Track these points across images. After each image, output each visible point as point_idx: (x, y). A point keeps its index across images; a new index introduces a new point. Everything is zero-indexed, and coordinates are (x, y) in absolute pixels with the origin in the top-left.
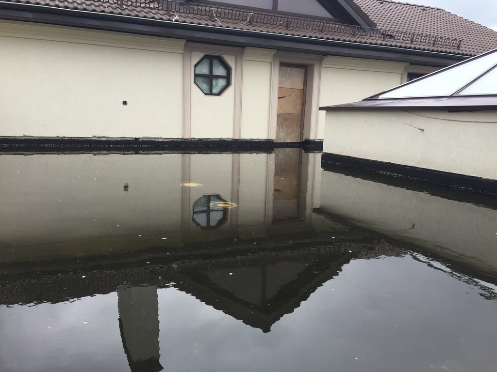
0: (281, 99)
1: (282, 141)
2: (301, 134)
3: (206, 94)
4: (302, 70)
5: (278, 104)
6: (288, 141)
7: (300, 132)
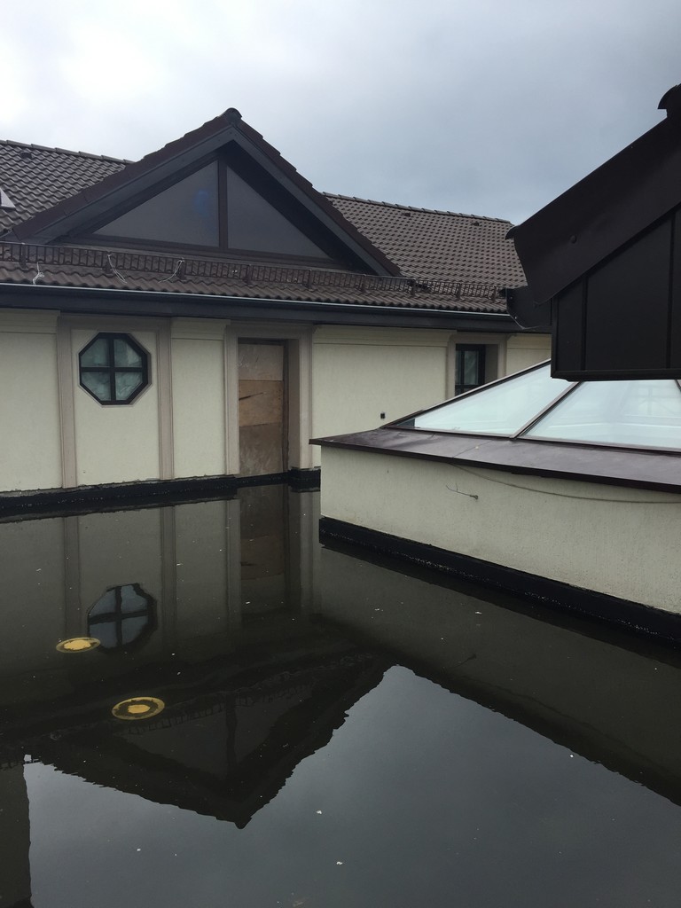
0: (245, 401)
1: (250, 474)
2: (285, 458)
3: (103, 403)
4: (279, 350)
5: (240, 410)
6: (262, 473)
7: (283, 456)
